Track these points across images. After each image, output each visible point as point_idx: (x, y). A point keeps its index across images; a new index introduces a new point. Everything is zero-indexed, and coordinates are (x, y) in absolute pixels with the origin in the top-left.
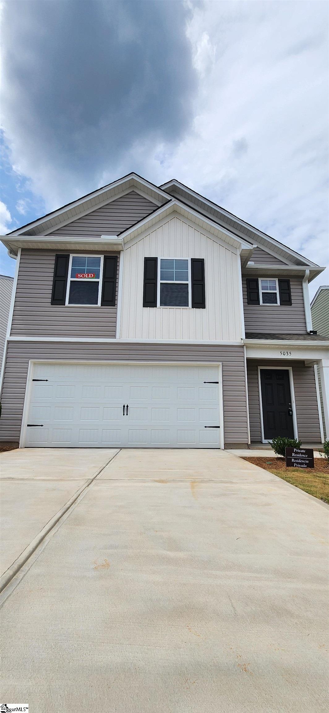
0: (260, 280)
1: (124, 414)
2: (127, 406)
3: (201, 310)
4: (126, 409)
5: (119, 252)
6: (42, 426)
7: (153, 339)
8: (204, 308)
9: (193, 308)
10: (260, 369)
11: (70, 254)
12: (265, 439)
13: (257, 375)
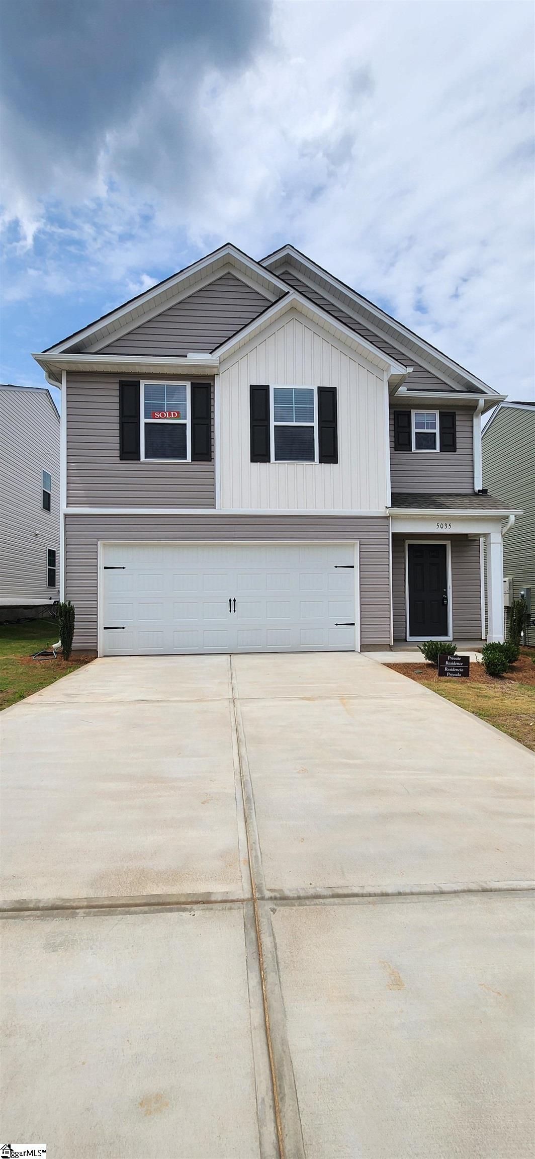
0: (413, 412)
1: (230, 611)
2: (235, 600)
3: (332, 467)
4: (232, 603)
5: (212, 377)
6: (123, 628)
7: (266, 509)
8: (337, 462)
9: (321, 463)
10: (408, 544)
11: (141, 381)
12: (410, 636)
13: (404, 551)
